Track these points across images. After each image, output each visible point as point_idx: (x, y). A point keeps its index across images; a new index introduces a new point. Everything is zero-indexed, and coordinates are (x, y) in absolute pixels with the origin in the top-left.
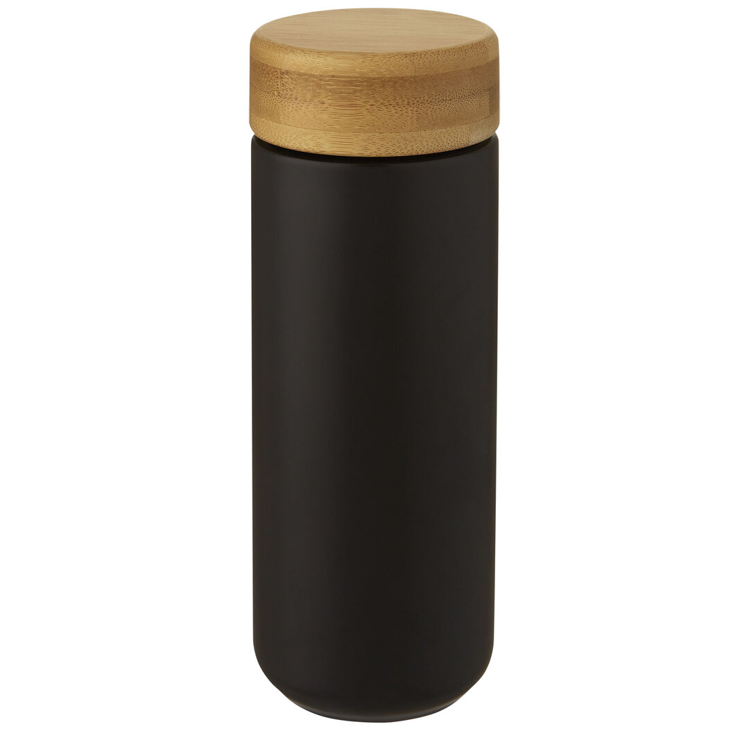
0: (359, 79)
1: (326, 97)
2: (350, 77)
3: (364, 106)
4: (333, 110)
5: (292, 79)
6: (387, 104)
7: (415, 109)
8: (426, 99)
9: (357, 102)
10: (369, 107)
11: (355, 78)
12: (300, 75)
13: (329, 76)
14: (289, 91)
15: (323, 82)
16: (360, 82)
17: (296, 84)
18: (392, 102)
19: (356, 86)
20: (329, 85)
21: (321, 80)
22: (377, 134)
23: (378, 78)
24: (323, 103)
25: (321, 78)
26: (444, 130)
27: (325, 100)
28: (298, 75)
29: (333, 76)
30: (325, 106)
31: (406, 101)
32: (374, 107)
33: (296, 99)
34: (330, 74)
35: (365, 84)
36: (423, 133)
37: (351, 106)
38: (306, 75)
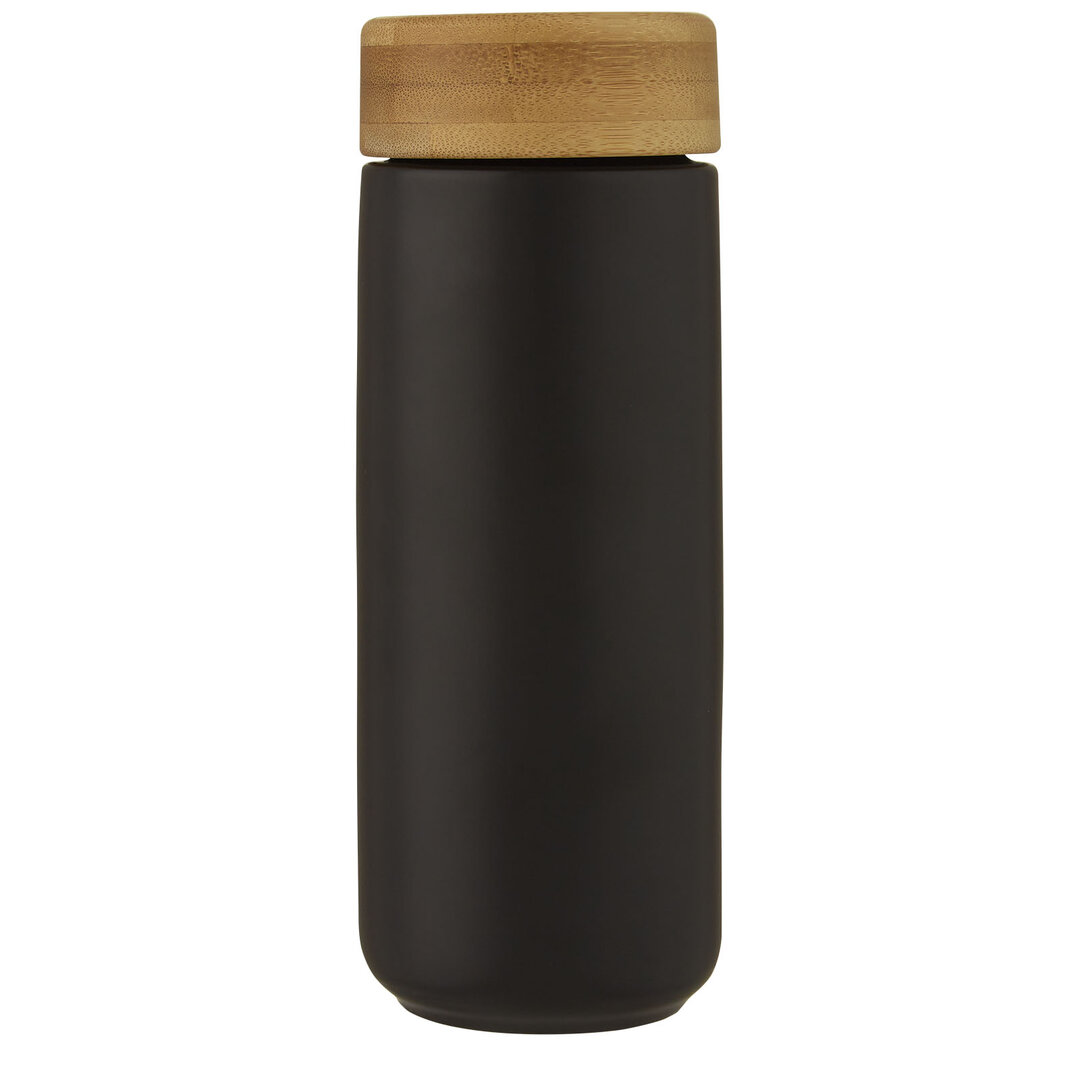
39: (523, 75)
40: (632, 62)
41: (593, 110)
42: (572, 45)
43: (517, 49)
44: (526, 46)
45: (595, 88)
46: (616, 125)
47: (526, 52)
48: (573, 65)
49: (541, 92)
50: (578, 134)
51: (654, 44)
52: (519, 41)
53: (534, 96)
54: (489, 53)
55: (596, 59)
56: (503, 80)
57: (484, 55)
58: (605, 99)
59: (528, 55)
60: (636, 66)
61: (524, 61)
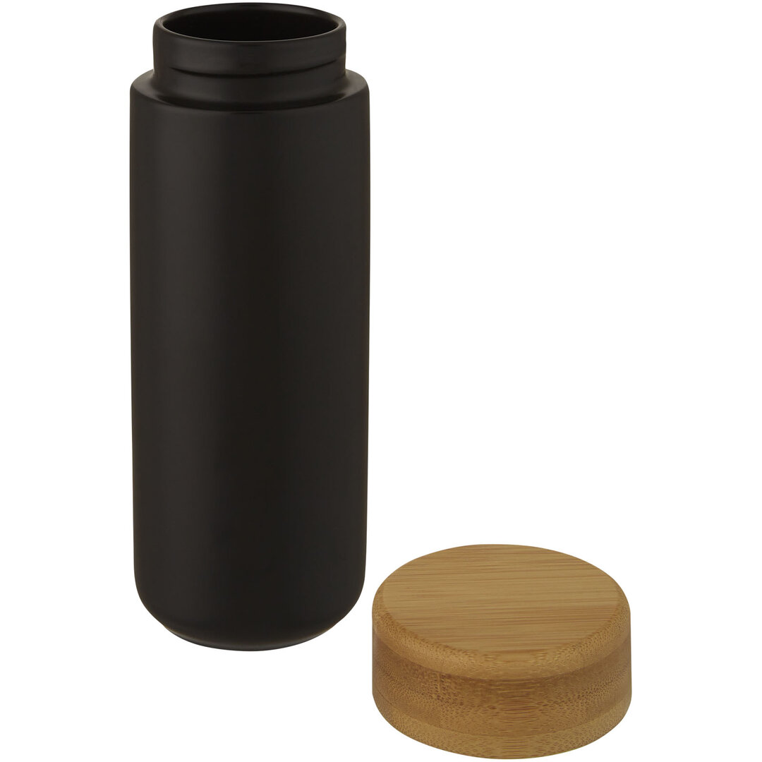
0: (533, 681)
1: (497, 702)
2: (523, 680)
3: (537, 708)
4: (505, 715)
5: (456, 683)
6: (560, 701)
7: (585, 701)
8: (593, 687)
9: (531, 704)
10: (542, 708)
11: (527, 680)
12: (466, 680)
13: (500, 680)
14: (452, 696)
15: (493, 688)
16: (533, 683)
17: (461, 689)
18: (565, 699)
19: (529, 688)
20: (500, 689)
21: (491, 685)
22: (551, 734)
23: (551, 677)
24: (494, 708)
25: (490, 682)
26: (607, 714)
27: (495, 705)
28: (464, 680)
29: (504, 681)
30: (496, 711)
31: (577, 695)
32: (547, 707)
33: (462, 704)
34: (501, 678)
35: (538, 685)
36: (591, 723)
37: (525, 709)
38: (473, 680)
39: (447, 696)
40: (528, 694)
41: (496, 728)
42: (482, 681)
43: (443, 677)
44: (449, 677)
45: (498, 713)
46: (514, 739)
47: (449, 680)
48: (482, 695)
49: (459, 711)
50: (485, 744)
51: (548, 678)
52: (445, 672)
53: (454, 713)
54: (425, 674)
55: (500, 692)
56: (434, 696)
57: (422, 674)
58: (506, 721)
59: (450, 683)
60: (532, 696)
61: (448, 686)
